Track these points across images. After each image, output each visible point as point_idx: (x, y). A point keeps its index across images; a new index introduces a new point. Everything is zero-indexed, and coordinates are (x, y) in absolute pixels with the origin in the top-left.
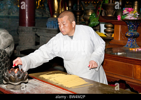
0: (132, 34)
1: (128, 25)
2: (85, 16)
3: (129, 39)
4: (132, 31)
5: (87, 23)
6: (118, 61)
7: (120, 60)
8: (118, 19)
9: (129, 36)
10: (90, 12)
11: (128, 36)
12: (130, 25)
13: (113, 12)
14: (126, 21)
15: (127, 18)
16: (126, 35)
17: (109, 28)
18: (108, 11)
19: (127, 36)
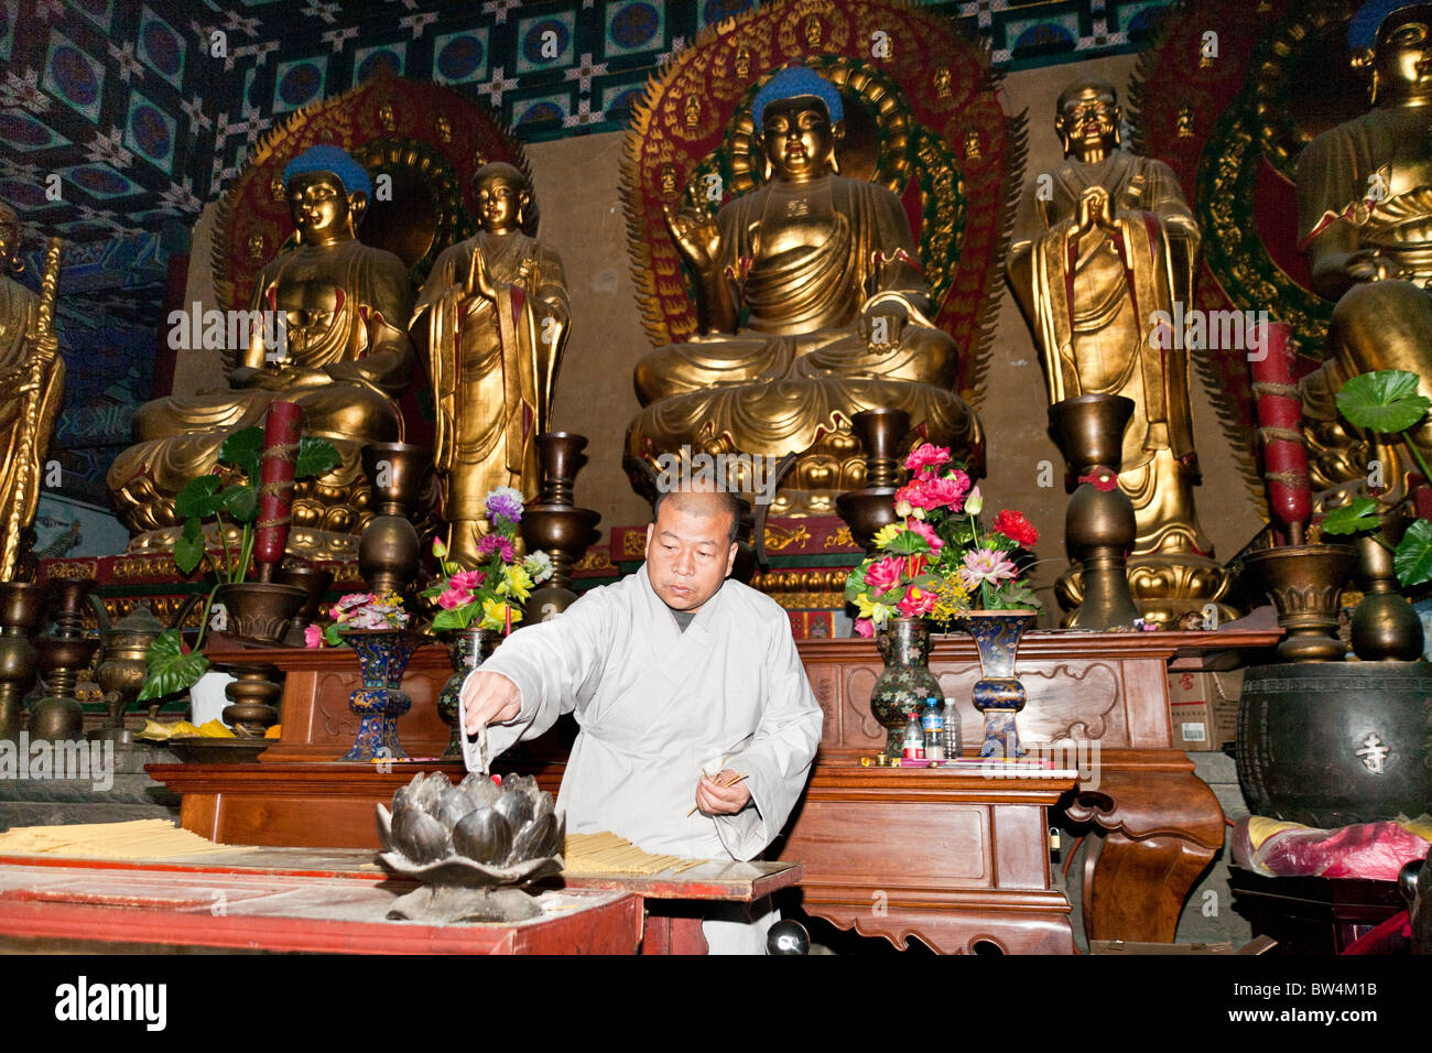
0: (380, 694)
1: (364, 660)
2: (107, 668)
3: (365, 724)
4: (379, 685)
5: (116, 698)
6: (336, 793)
7: (347, 787)
8: (308, 640)
9: (367, 705)
10: (137, 647)
11: (363, 710)
12: (370, 658)
13: (276, 627)
14: (354, 641)
15: (362, 625)
16: (352, 702)
17: (254, 677)
18: (247, 619)
19: (358, 707)
